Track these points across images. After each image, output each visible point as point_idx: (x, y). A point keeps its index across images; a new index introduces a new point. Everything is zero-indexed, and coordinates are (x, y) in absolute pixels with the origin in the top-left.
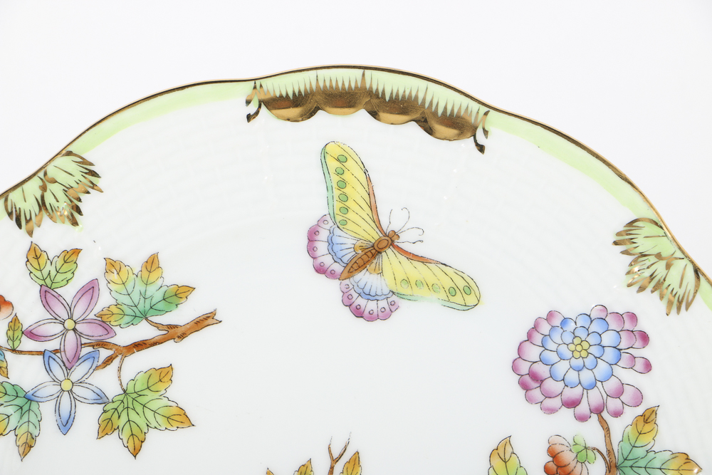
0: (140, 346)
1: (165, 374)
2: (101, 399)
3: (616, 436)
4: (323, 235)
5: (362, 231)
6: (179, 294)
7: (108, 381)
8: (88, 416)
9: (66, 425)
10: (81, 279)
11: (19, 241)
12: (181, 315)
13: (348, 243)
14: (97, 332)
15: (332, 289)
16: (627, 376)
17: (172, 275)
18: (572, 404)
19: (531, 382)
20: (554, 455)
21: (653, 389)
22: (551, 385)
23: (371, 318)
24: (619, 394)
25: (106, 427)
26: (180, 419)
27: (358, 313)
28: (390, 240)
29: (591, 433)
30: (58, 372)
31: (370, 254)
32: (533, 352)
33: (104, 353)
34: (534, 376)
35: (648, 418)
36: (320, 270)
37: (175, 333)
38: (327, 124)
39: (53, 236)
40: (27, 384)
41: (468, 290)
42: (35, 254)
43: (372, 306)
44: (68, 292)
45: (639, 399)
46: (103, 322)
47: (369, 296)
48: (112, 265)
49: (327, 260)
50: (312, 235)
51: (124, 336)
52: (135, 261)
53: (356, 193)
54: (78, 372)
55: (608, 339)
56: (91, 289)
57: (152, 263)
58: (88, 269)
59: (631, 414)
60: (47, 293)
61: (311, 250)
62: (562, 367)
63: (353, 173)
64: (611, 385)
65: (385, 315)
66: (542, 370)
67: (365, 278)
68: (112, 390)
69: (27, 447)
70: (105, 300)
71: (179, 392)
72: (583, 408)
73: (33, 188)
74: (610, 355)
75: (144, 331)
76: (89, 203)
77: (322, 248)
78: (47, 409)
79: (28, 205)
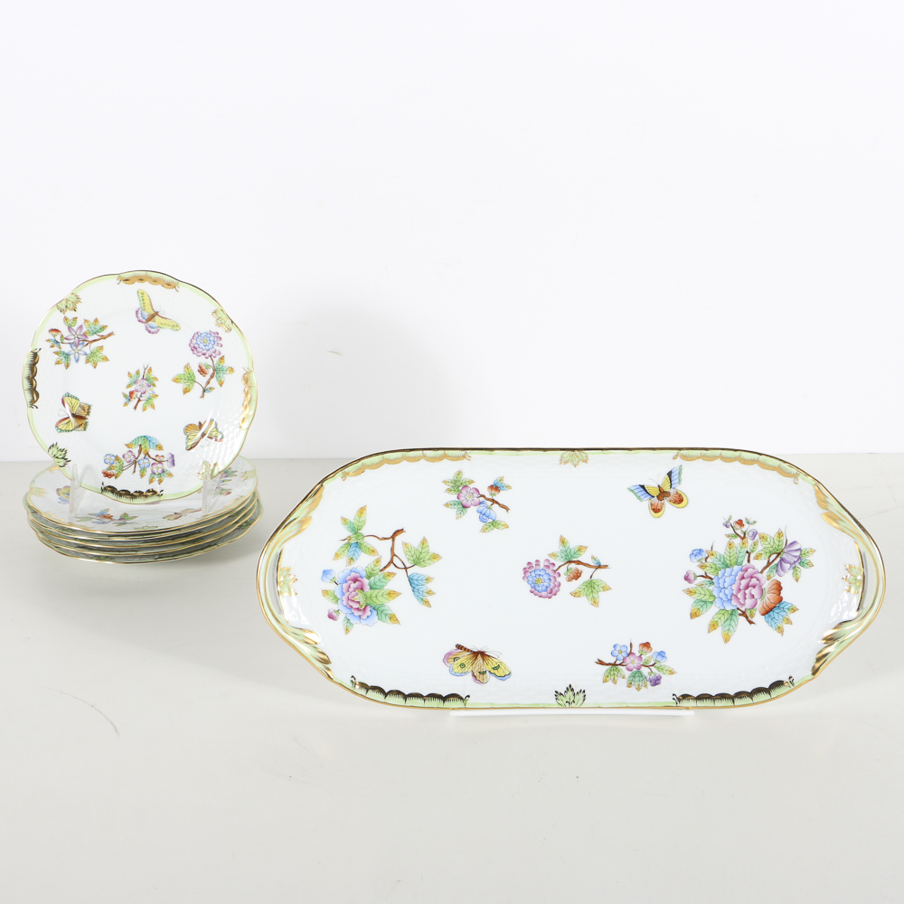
0: (95, 341)
1: (101, 348)
2: (86, 354)
3: (215, 363)
4: (140, 312)
5: (148, 312)
6: (103, 328)
7: (87, 350)
8: (83, 358)
9: (77, 361)
10: (78, 325)
11: (62, 316)
12: (105, 333)
13: (146, 315)
14: (84, 338)
15: (142, 326)
16: (217, 348)
17: (102, 323)
18: (204, 354)
19: (194, 349)
20: (200, 367)
21: (224, 351)
22: (199, 349)
23: (153, 333)
24: (215, 352)
25: (87, 361)
26: (106, 359)
27: (150, 332)
28: (157, 313)
29: (209, 361)
30: (74, 348)
31: (151, 317)
32: (194, 341)
33: (86, 343)
34: (194, 347)
35: (222, 358)
36: (139, 321)
37: (103, 337)
38: (138, 285)
39: (70, 314)
40: (66, 351)
41: (177, 326)
42: (66, 319)
43: (153, 330)
44: (75, 328)
45: (220, 354)
46: (85, 335)
47: (152, 328)
48: (86, 321)
49: (141, 319)
50: (137, 312)
51: (90, 338)
52: (92, 320)
53: (147, 301)
54: (80, 347)
55: (212, 339)
56: (81, 327)
57: (96, 320)
58: (80, 322)
59: (218, 357)
60: (69, 328)
61: (137, 316)
62: (201, 345)
63: (146, 298)
64: (213, 350)
65: (156, 332)
66: (197, 346)
67: (150, 323)
68: (88, 352)
69: (67, 366)
70: (84, 330)
71: (105, 352)
72: (207, 355)
73: (64, 302)
74: (212, 342)
75: (95, 337)
76: (78, 306)
77: (140, 315)
78: (72, 357)
79: (63, 307)
